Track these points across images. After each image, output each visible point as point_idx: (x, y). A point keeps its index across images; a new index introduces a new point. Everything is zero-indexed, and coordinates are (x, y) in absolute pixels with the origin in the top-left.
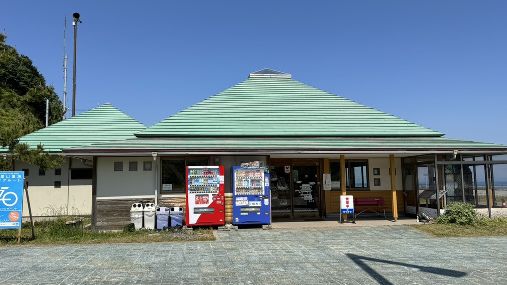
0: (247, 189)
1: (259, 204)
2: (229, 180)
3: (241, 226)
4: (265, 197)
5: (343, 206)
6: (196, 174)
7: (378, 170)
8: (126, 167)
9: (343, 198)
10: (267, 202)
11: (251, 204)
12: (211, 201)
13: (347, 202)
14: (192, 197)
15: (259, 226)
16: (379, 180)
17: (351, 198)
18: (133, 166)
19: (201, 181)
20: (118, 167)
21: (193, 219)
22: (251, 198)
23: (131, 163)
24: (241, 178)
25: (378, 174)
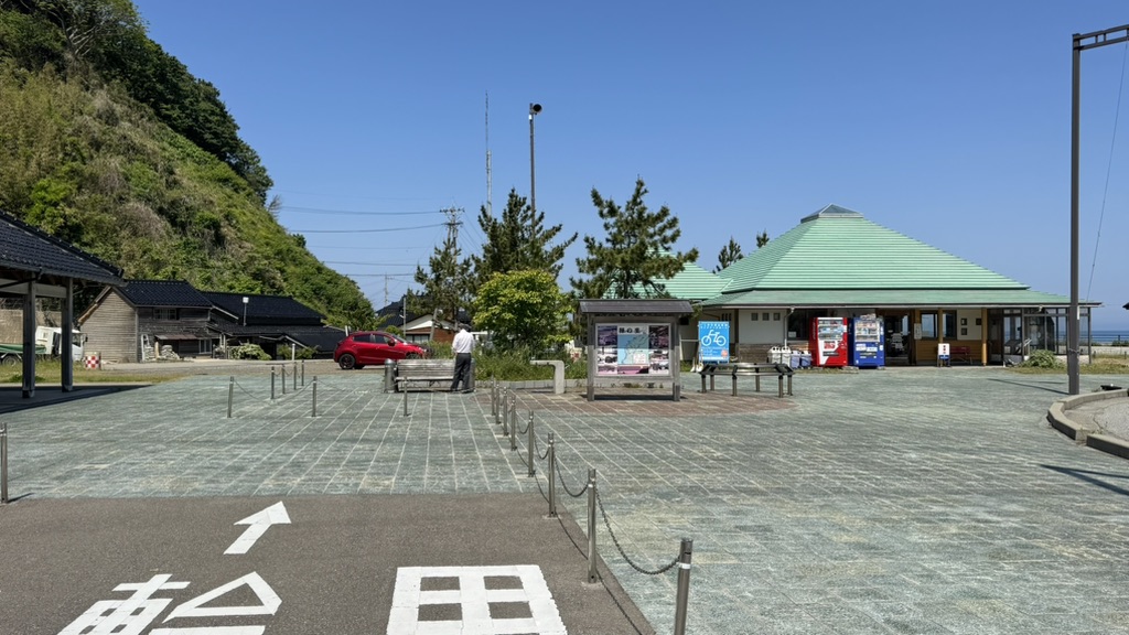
0: (865, 337)
1: (875, 349)
2: (851, 330)
3: (861, 367)
4: (880, 344)
5: (941, 352)
6: (824, 324)
7: (966, 320)
8: (760, 317)
9: (941, 346)
10: (881, 348)
11: (869, 349)
12: (837, 346)
13: (944, 349)
14: (821, 343)
15: (874, 367)
16: (966, 330)
17: (948, 346)
18: (766, 317)
19: (828, 331)
20: (755, 317)
21: (823, 360)
22: (868, 345)
23: (764, 314)
24: (861, 328)
25: (966, 324)
